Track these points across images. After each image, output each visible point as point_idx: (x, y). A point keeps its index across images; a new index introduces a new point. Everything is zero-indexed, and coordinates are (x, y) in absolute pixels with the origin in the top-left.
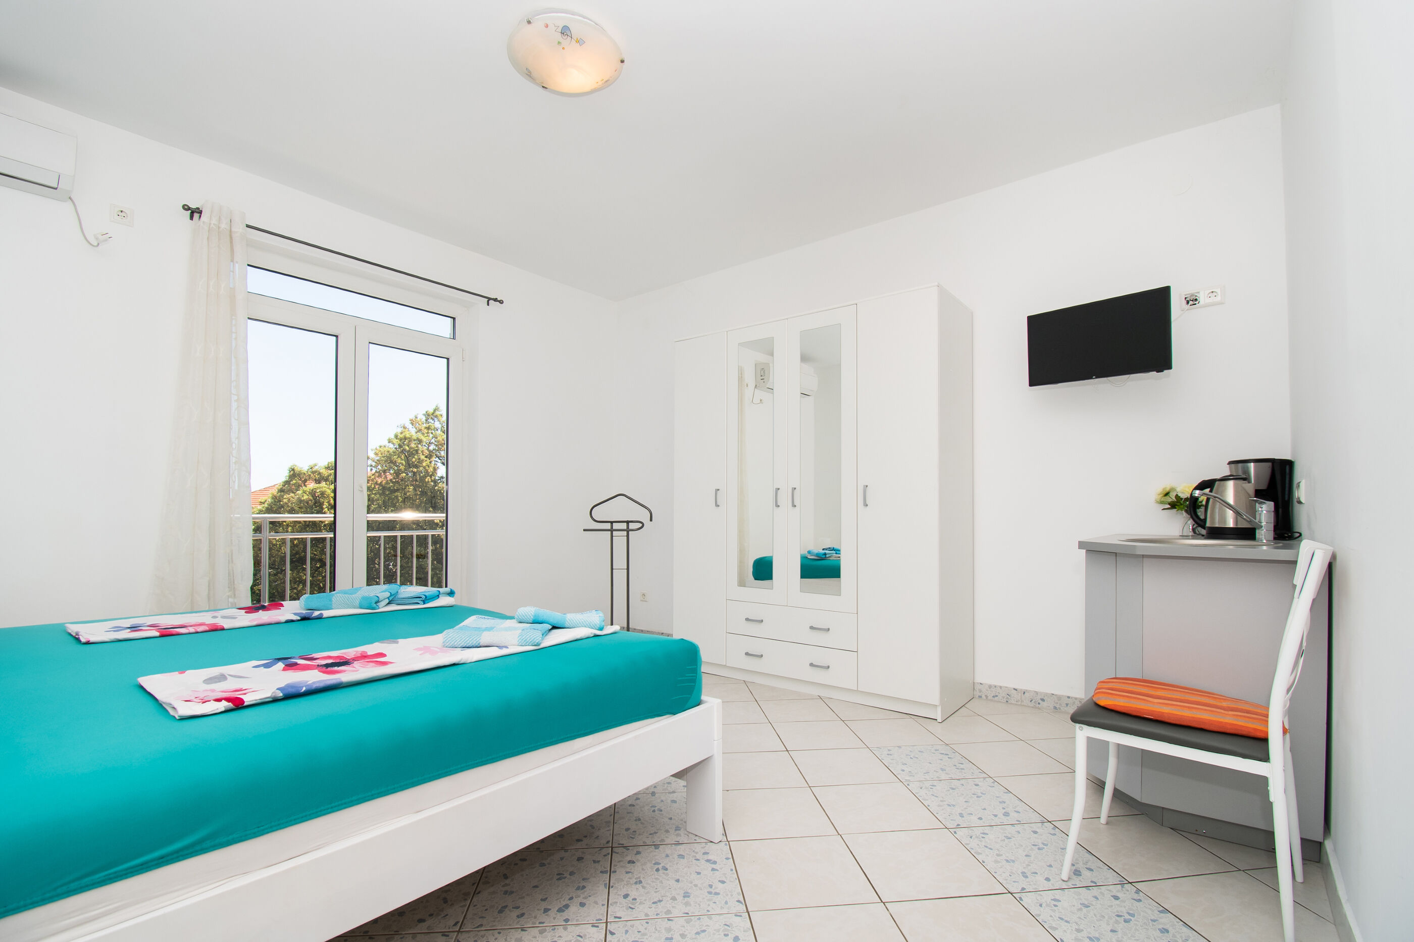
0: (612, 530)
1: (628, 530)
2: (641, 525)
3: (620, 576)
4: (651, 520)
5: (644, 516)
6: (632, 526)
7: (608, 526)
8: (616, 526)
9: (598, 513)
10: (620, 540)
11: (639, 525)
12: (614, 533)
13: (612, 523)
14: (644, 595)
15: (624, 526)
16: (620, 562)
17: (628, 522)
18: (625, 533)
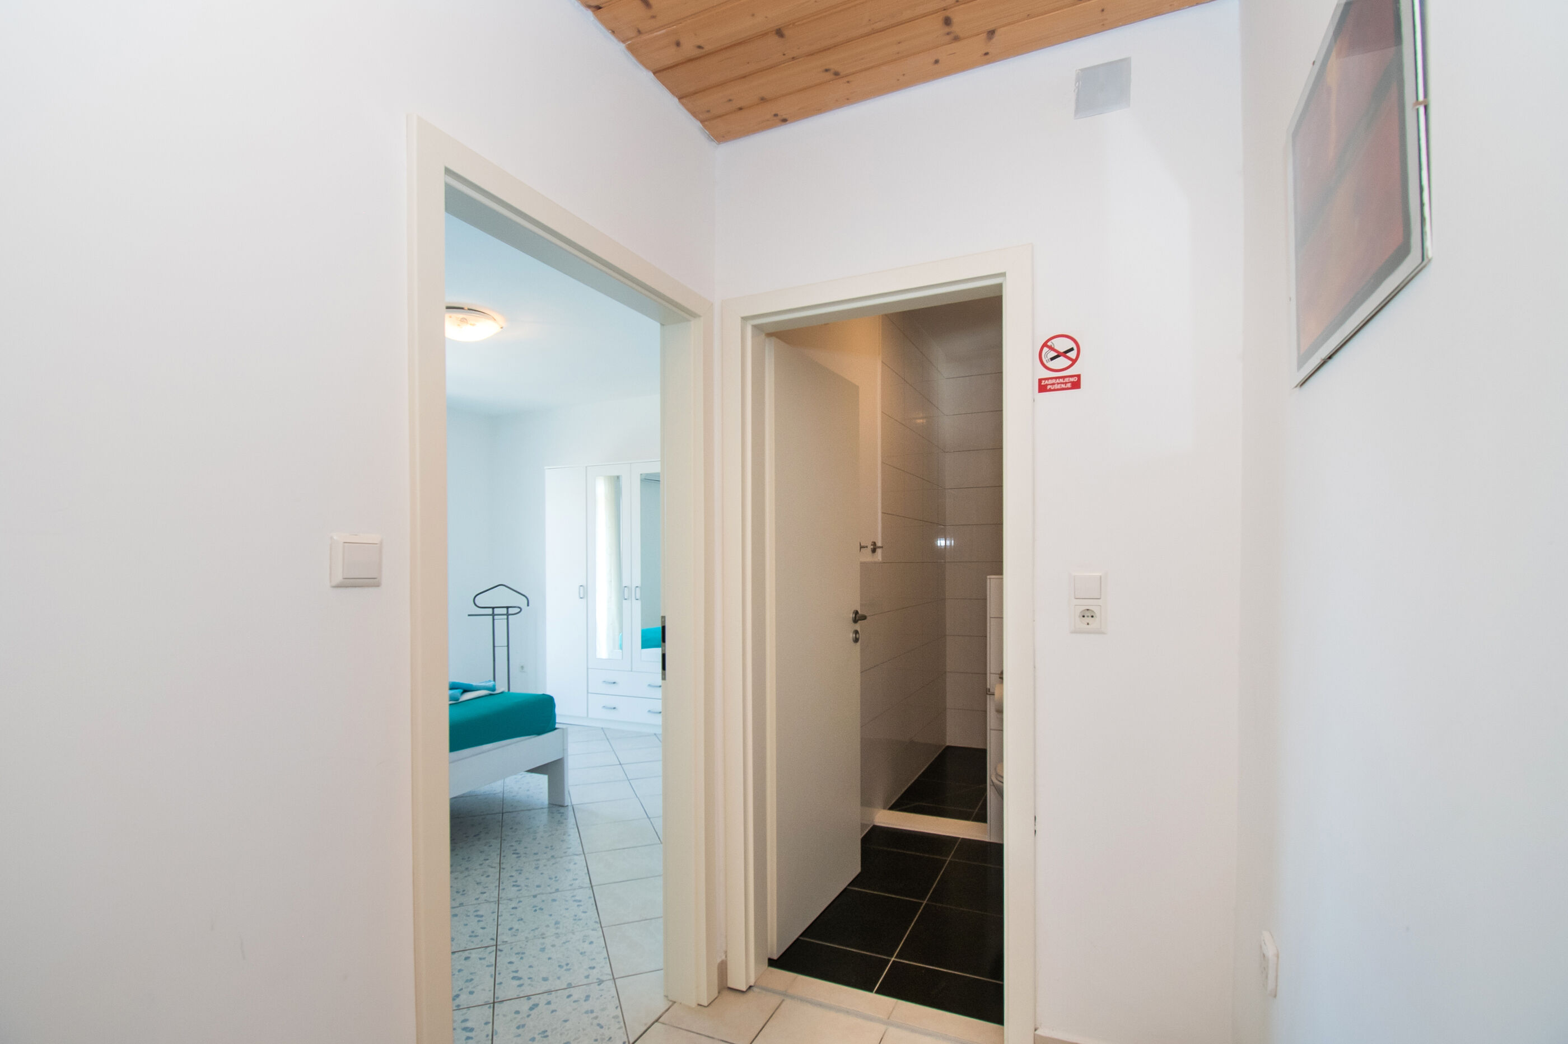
0: (493, 615)
1: (508, 615)
2: (519, 610)
3: (501, 653)
4: (528, 605)
5: (521, 602)
6: (511, 611)
7: (490, 611)
8: (497, 611)
9: (480, 600)
10: (501, 623)
11: (518, 610)
12: (496, 617)
13: (493, 608)
14: (522, 667)
15: (504, 611)
16: (501, 640)
17: (508, 608)
18: (505, 617)
